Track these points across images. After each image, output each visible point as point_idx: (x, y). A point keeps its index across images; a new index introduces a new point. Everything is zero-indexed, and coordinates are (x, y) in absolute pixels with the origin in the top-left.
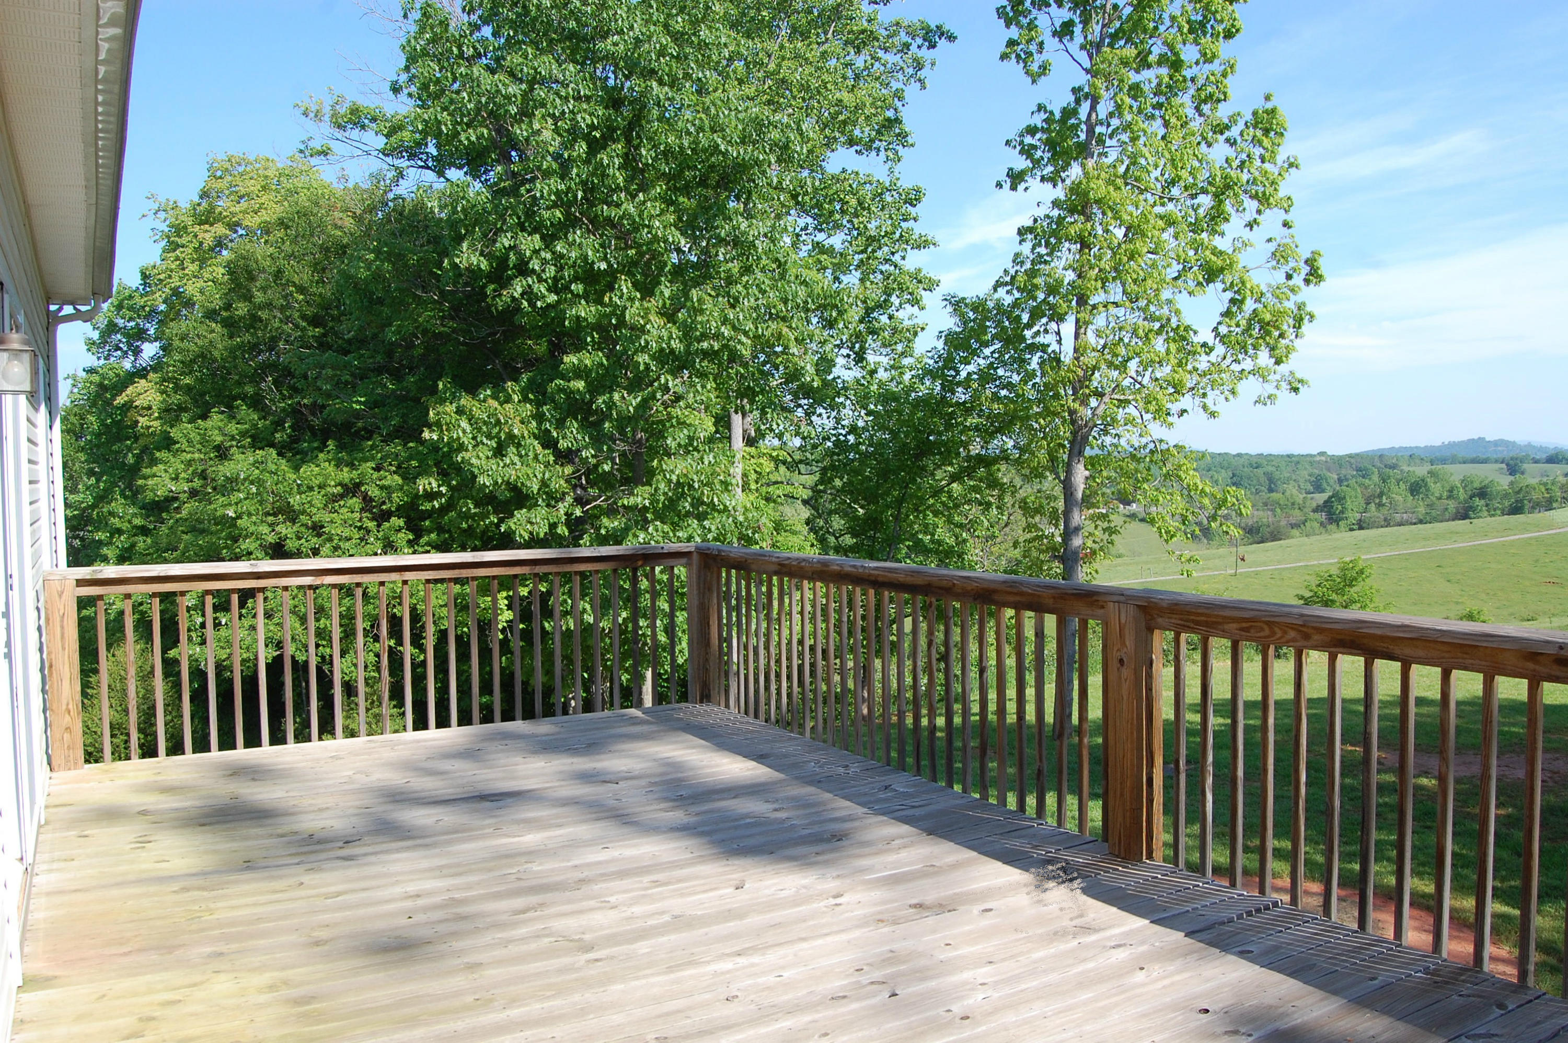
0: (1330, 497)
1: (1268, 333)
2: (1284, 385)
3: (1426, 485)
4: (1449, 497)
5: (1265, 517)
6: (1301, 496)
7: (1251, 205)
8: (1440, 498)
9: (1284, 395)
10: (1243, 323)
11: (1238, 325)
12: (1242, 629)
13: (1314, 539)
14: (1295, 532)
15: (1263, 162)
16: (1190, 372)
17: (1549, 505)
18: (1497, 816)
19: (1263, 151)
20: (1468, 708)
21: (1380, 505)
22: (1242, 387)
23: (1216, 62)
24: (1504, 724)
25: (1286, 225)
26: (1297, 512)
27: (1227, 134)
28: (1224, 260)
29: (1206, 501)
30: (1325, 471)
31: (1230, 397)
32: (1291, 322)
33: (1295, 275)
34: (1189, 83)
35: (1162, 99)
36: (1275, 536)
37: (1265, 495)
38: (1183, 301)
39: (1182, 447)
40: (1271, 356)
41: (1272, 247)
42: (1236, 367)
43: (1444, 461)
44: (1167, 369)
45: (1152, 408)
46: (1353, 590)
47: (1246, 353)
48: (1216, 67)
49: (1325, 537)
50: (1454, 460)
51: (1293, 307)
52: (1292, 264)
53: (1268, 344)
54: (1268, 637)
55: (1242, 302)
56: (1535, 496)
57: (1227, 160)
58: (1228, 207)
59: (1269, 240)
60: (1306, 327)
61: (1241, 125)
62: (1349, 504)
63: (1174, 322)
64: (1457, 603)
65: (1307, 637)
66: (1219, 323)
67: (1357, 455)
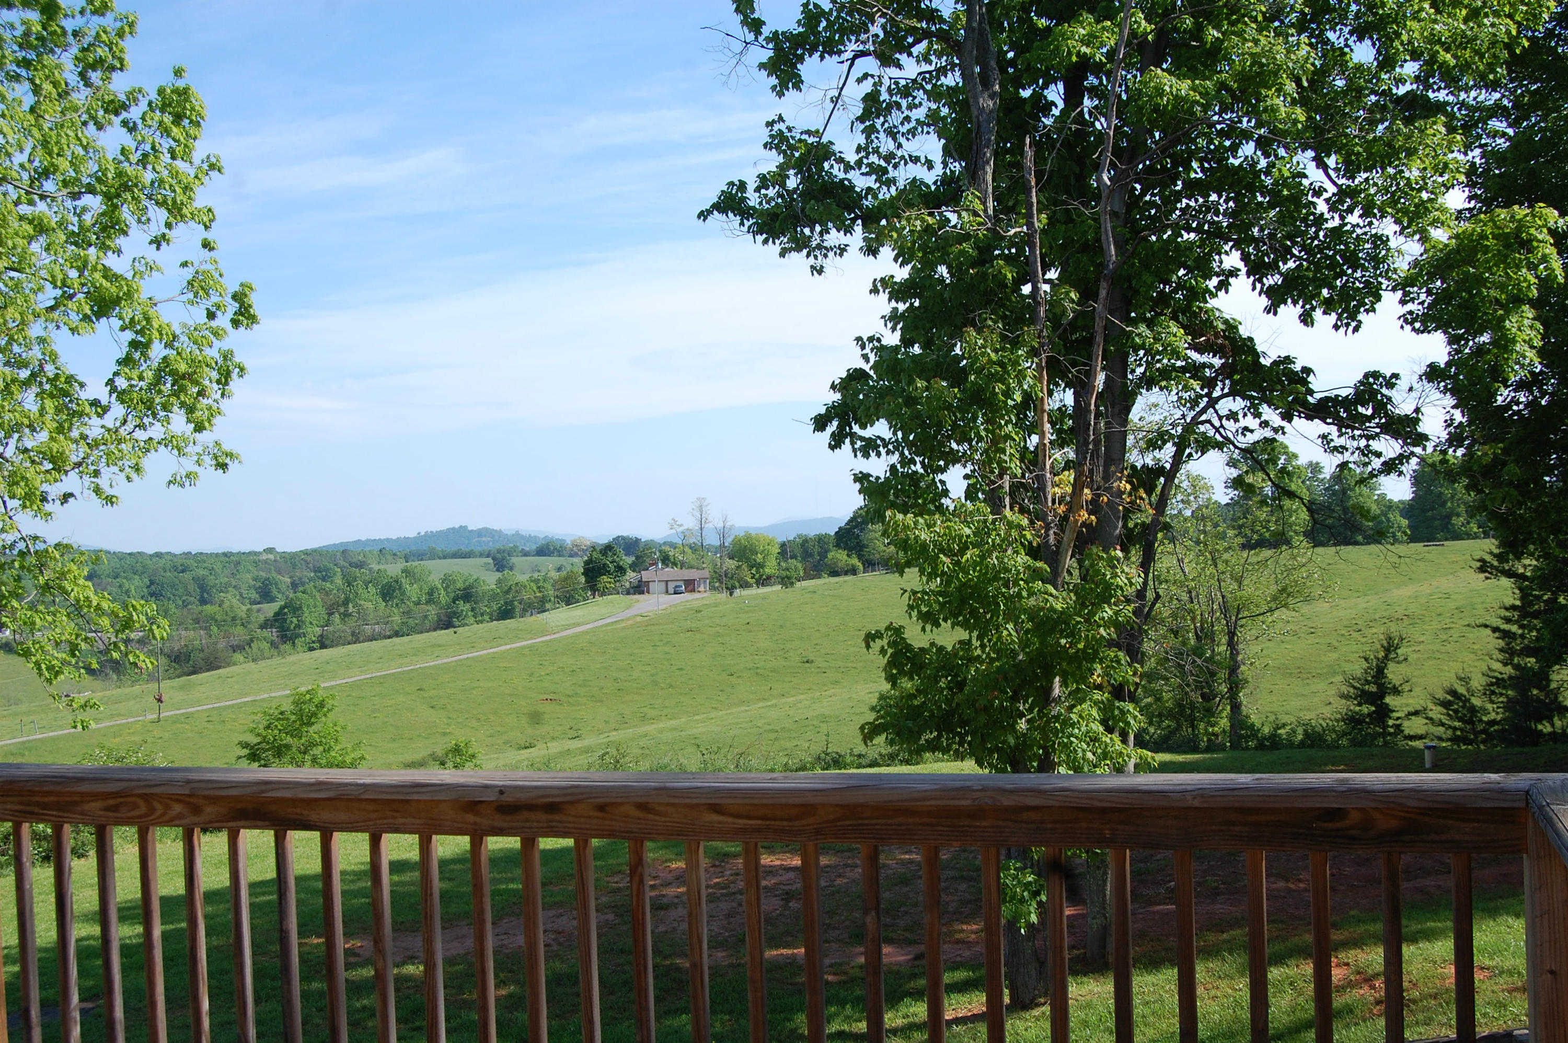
0: (282, 608)
1: (183, 389)
2: (208, 460)
3: (400, 588)
4: (429, 602)
5: (193, 637)
6: (244, 608)
7: (159, 215)
8: (418, 603)
9: (208, 472)
10: (149, 375)
11: (141, 378)
12: (108, 809)
13: (262, 664)
14: (238, 657)
15: (173, 158)
16: (76, 442)
17: (541, 606)
18: (498, 999)
19: (174, 144)
20: (458, 867)
21: (346, 615)
22: (148, 462)
23: (110, 16)
24: (500, 881)
25: (206, 245)
26: (239, 630)
27: (124, 115)
28: (120, 288)
29: (105, 622)
30: (274, 574)
31: (134, 476)
32: (215, 375)
33: (219, 313)
34: (70, 38)
35: (32, 55)
36: (212, 664)
37: (196, 608)
38: (62, 340)
39: (67, 547)
40: (189, 421)
41: (188, 273)
42: (140, 435)
43: (420, 556)
44: (43, 436)
45: (19, 491)
46: (311, 730)
47: (155, 415)
48: (108, 21)
49: (277, 660)
50: (433, 555)
51: (217, 356)
52: (215, 299)
53: (183, 405)
54: (146, 816)
55: (147, 345)
56: (526, 596)
57: (123, 151)
58: (126, 213)
59: (184, 264)
60: (235, 384)
61: (143, 106)
62: (307, 616)
63: (50, 370)
64: (444, 734)
65: (196, 810)
66: (116, 374)
67: (315, 551)
